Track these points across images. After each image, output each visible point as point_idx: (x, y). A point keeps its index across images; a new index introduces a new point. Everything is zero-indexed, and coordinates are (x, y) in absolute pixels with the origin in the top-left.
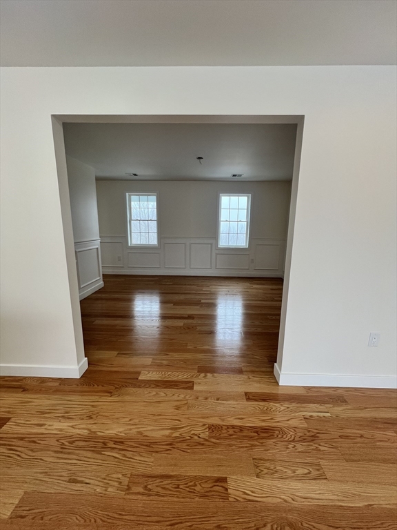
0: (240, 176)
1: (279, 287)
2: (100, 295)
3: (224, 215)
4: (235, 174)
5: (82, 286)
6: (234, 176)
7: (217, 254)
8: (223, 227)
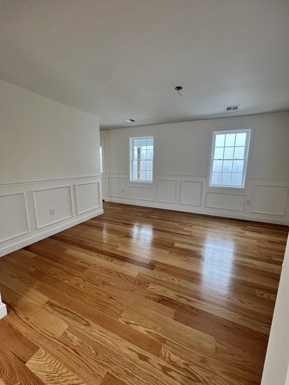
0: (236, 108)
1: (282, 239)
2: (96, 222)
3: (218, 153)
4: (229, 106)
5: (79, 214)
6: (228, 109)
7: (207, 193)
8: (216, 165)
